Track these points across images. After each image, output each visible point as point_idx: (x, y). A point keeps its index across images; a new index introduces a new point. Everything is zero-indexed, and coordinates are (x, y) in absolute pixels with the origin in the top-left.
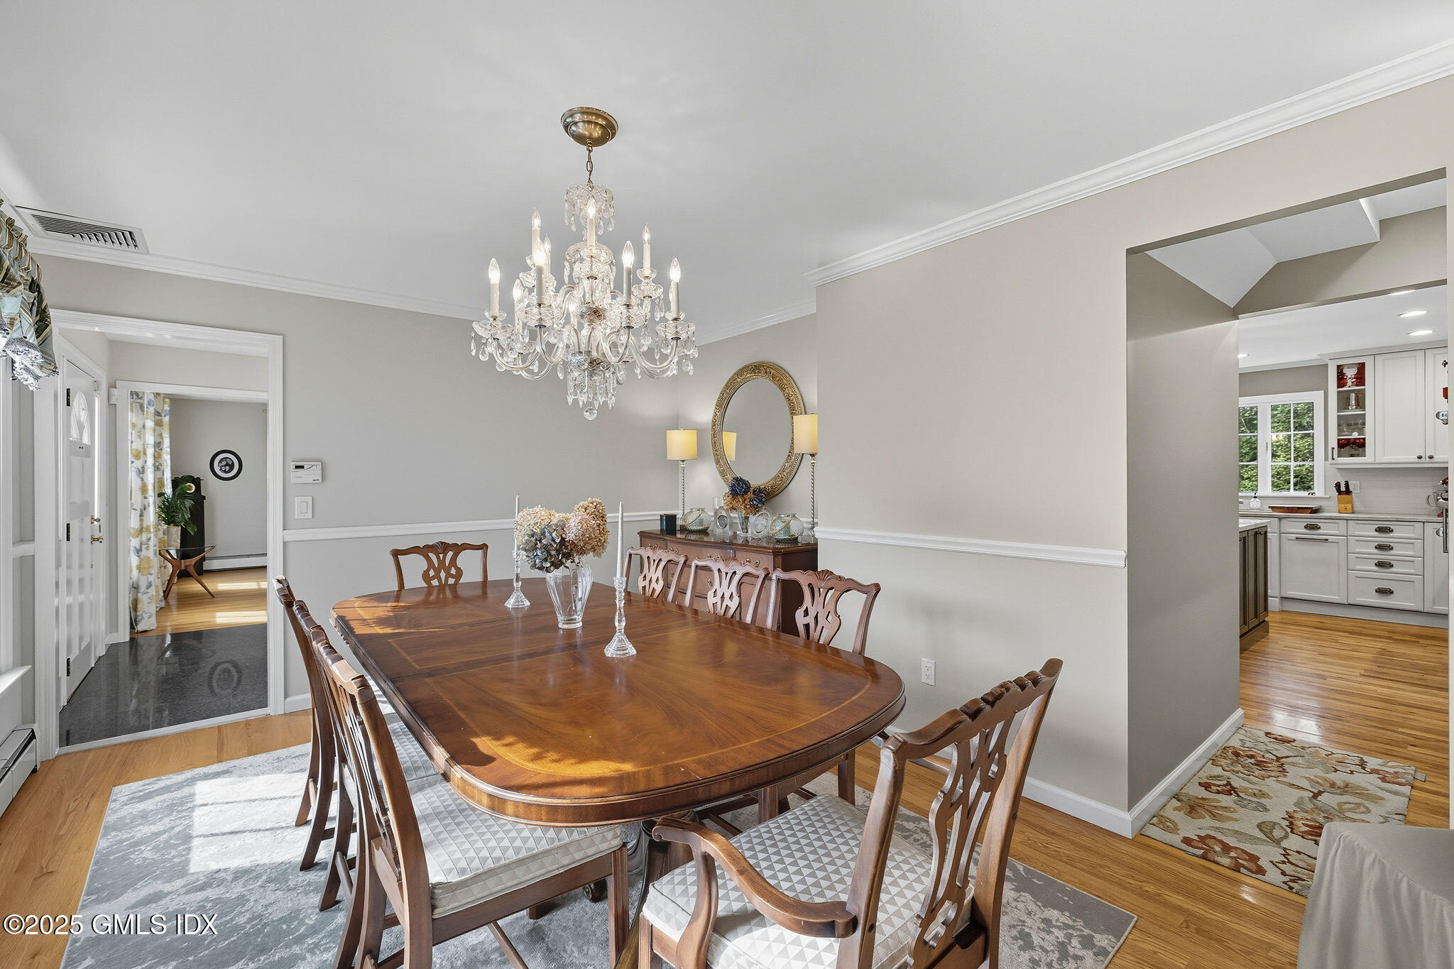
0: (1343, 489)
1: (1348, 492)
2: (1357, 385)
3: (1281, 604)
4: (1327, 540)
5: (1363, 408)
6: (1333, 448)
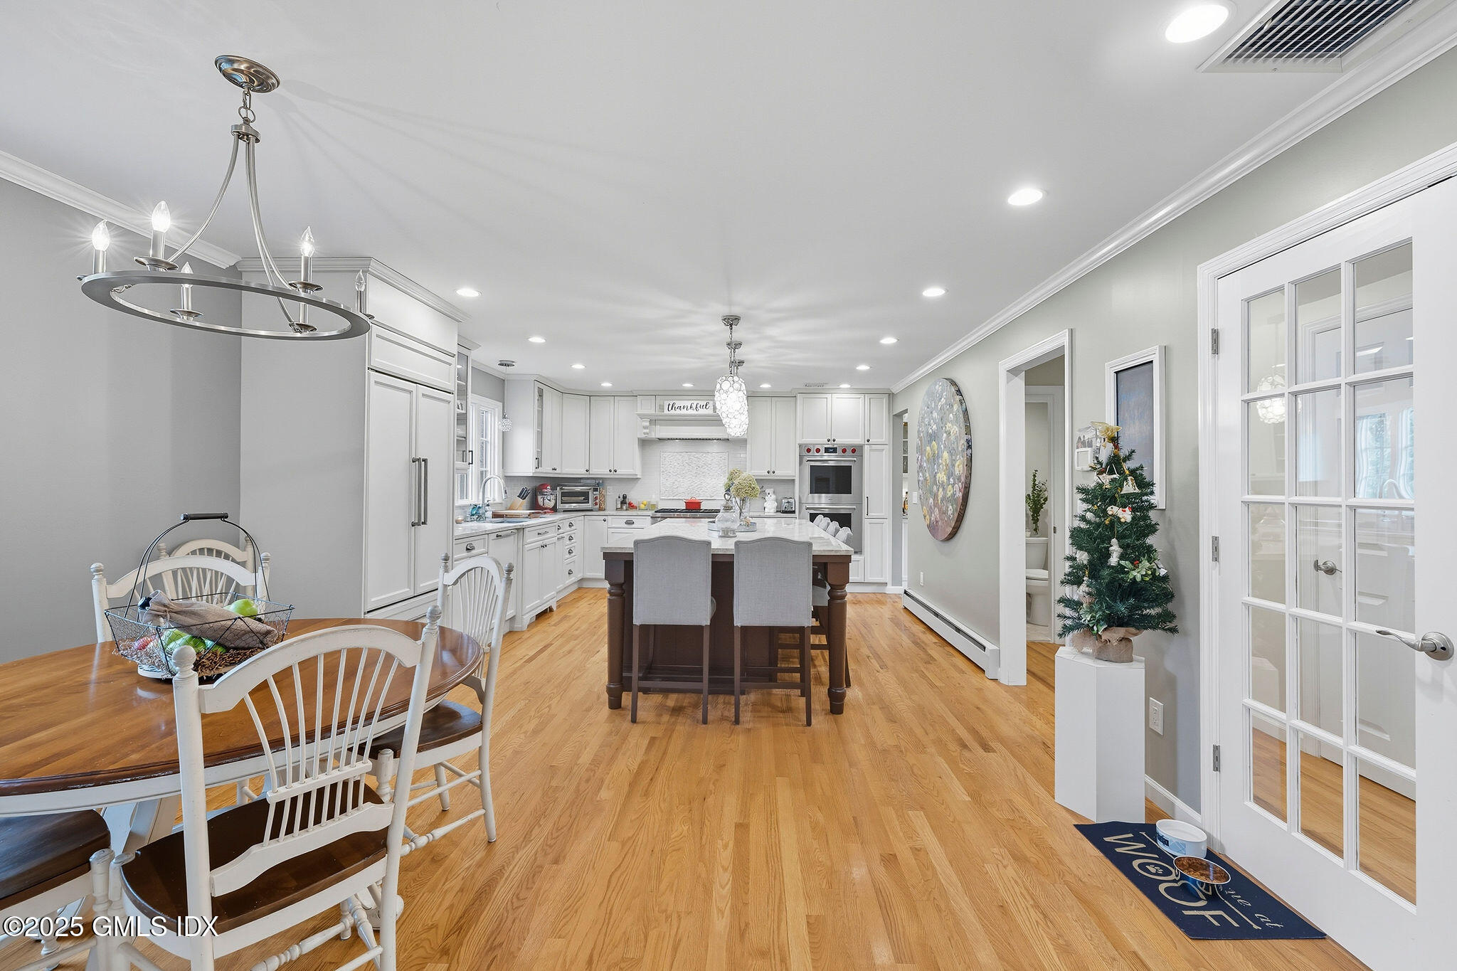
1: (525, 497)
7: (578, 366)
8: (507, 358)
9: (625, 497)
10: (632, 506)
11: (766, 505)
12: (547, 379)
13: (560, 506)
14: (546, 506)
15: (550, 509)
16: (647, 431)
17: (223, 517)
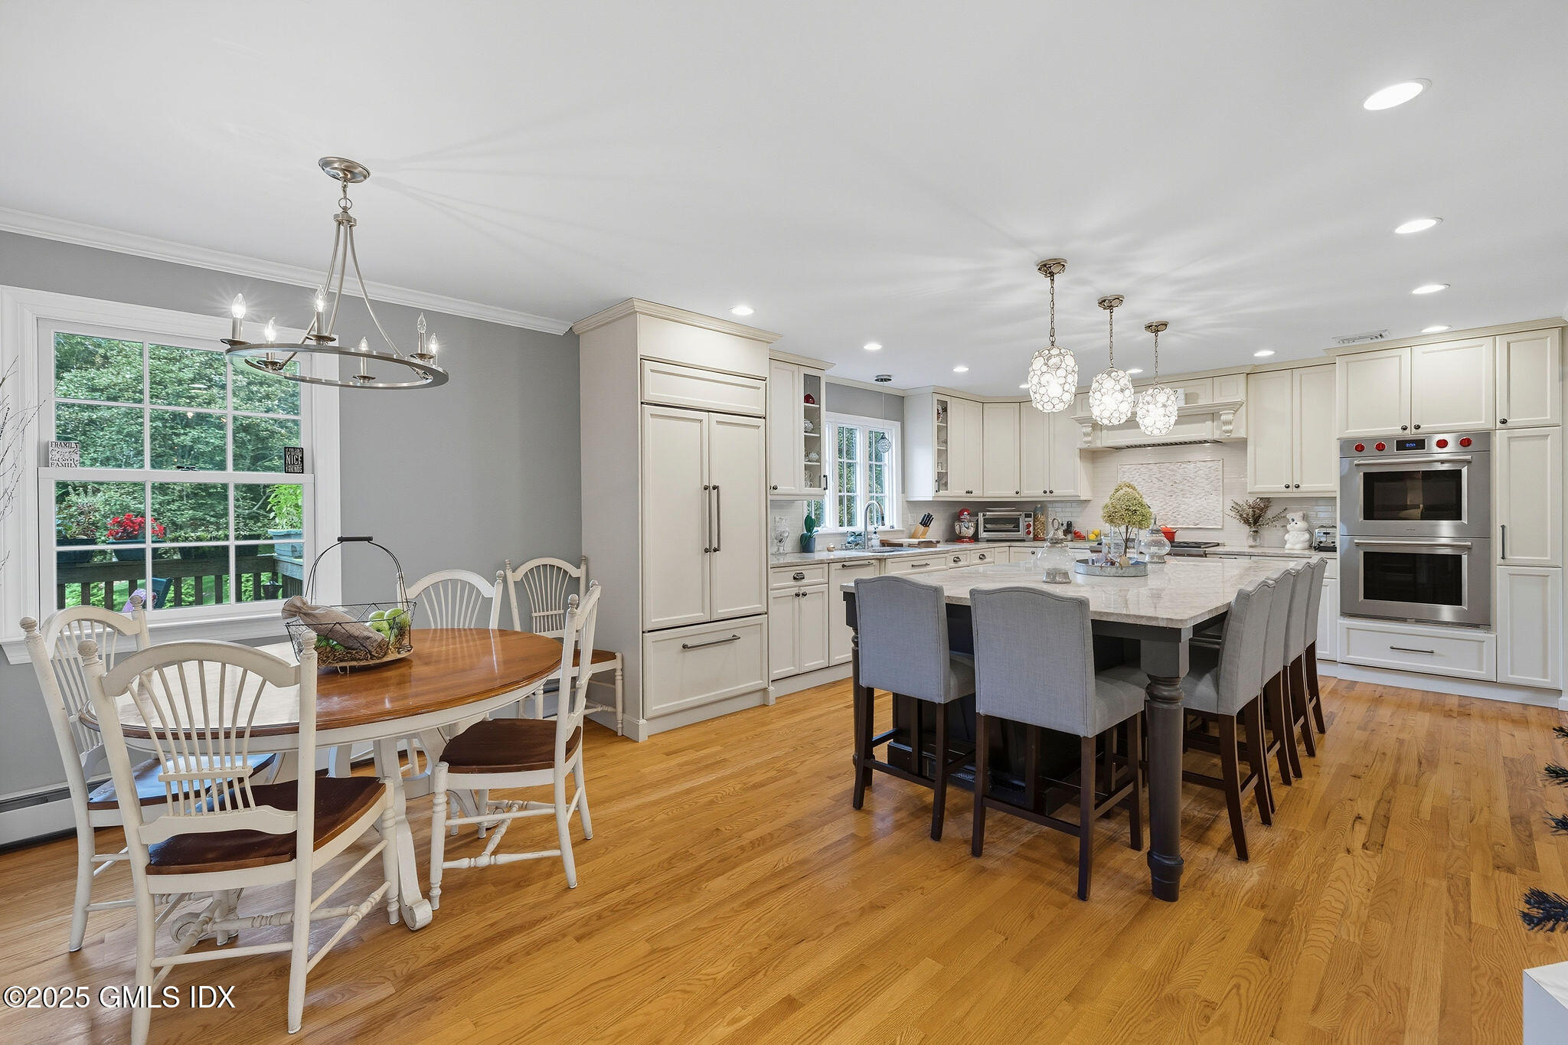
5: (946, 445)
7: (961, 369)
8: (884, 372)
9: (1069, 525)
10: (1079, 536)
11: (1287, 537)
12: (951, 389)
13: (983, 535)
14: (963, 534)
15: (969, 538)
16: (1089, 439)
17: (369, 539)
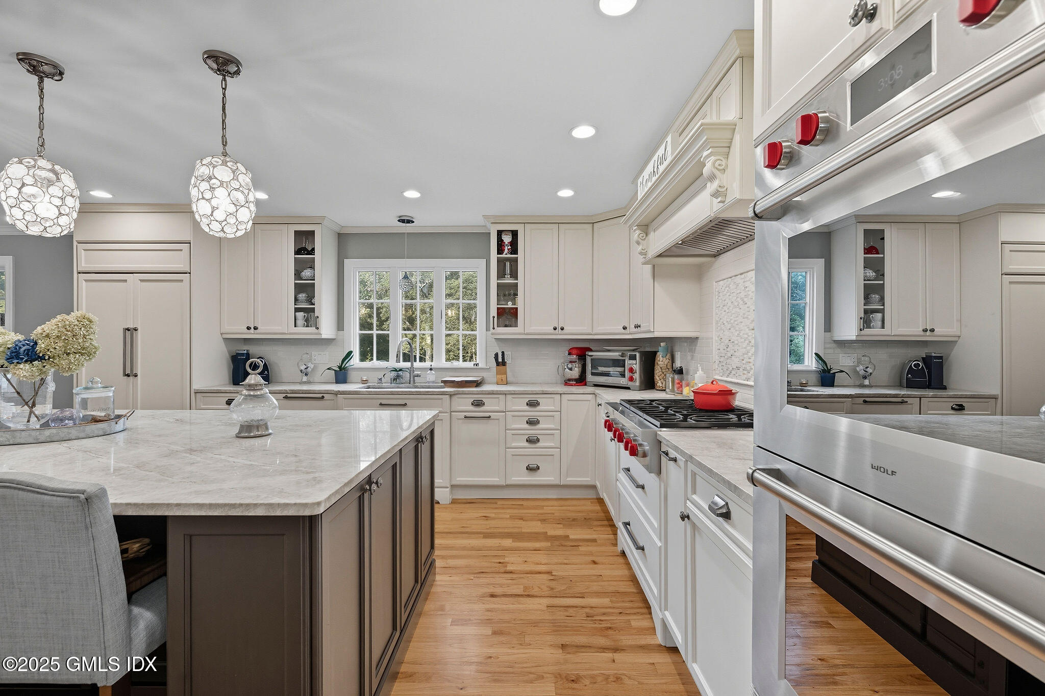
0: (500, 360)
1: (504, 363)
2: (511, 254)
3: (451, 492)
4: (489, 417)
5: (516, 278)
6: (494, 317)
13: (590, 378)
